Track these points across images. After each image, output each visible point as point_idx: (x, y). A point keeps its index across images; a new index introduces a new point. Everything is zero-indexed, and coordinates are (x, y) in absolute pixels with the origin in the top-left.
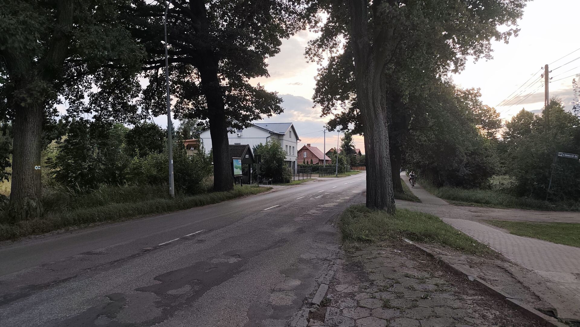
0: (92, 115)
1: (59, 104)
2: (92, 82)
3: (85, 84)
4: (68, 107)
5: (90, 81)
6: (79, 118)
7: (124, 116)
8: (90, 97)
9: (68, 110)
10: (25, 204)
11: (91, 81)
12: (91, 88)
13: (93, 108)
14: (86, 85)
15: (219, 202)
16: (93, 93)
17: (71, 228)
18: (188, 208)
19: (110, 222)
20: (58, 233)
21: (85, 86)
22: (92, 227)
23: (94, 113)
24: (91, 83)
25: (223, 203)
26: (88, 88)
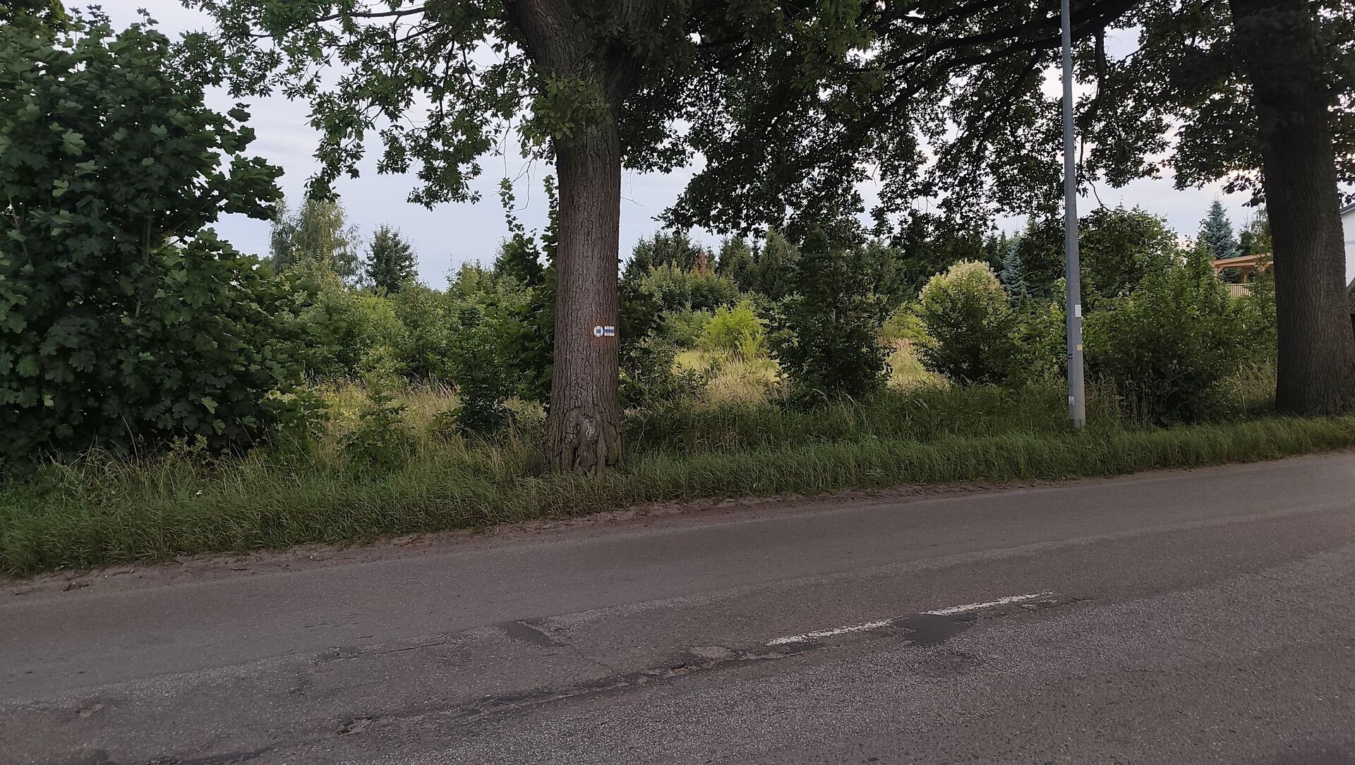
0: (939, 200)
1: (861, 180)
2: (946, 115)
3: (929, 125)
4: (880, 186)
5: (940, 116)
6: (909, 210)
7: (1028, 194)
8: (939, 156)
9: (882, 195)
10: (570, 430)
11: (943, 113)
12: (944, 131)
13: (937, 181)
14: (933, 127)
15: (1273, 458)
16: (947, 142)
17: (657, 508)
18: (1120, 471)
19: (794, 498)
20: (613, 522)
21: (929, 129)
22: (727, 511)
23: (942, 195)
24: (943, 120)
25: (1293, 462)
26: (938, 133)
